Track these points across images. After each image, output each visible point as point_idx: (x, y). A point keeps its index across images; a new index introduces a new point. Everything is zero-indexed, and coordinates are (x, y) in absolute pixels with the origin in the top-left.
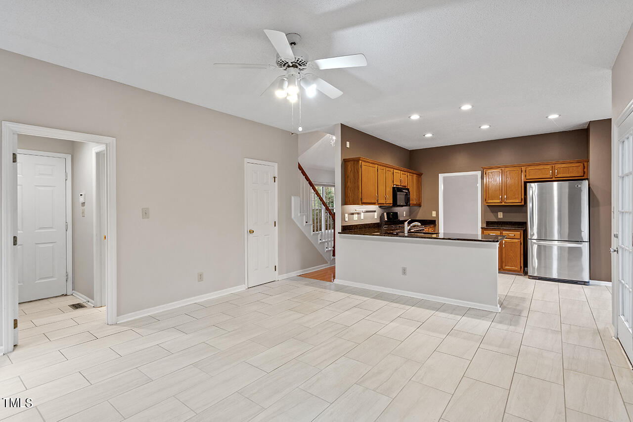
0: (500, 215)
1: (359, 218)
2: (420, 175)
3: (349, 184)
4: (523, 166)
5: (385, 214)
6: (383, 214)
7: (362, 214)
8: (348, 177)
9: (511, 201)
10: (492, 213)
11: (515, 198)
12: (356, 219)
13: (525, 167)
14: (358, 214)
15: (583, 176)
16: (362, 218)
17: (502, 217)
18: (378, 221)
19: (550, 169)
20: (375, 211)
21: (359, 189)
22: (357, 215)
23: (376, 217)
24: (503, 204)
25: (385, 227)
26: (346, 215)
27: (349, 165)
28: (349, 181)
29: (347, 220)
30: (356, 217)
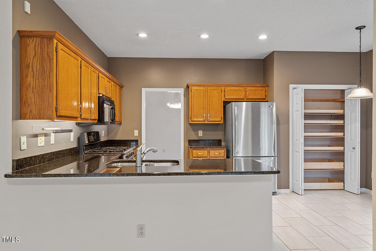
0: (201, 133)
1: (47, 142)
2: (121, 87)
3: (30, 80)
4: (223, 86)
5: (85, 134)
6: (82, 134)
7: (53, 135)
8: (28, 66)
9: (213, 120)
10: (194, 131)
11: (216, 117)
12: (43, 144)
13: (224, 87)
14: (46, 135)
15: (265, 99)
16: (52, 142)
17: (202, 135)
18: (75, 145)
19: (243, 90)
20: (71, 131)
21: (51, 91)
22: (43, 138)
23: (72, 140)
24: (206, 122)
25: (85, 154)
26: (24, 139)
27: (32, 45)
28: (30, 74)
29: (24, 147)
30: (41, 141)
